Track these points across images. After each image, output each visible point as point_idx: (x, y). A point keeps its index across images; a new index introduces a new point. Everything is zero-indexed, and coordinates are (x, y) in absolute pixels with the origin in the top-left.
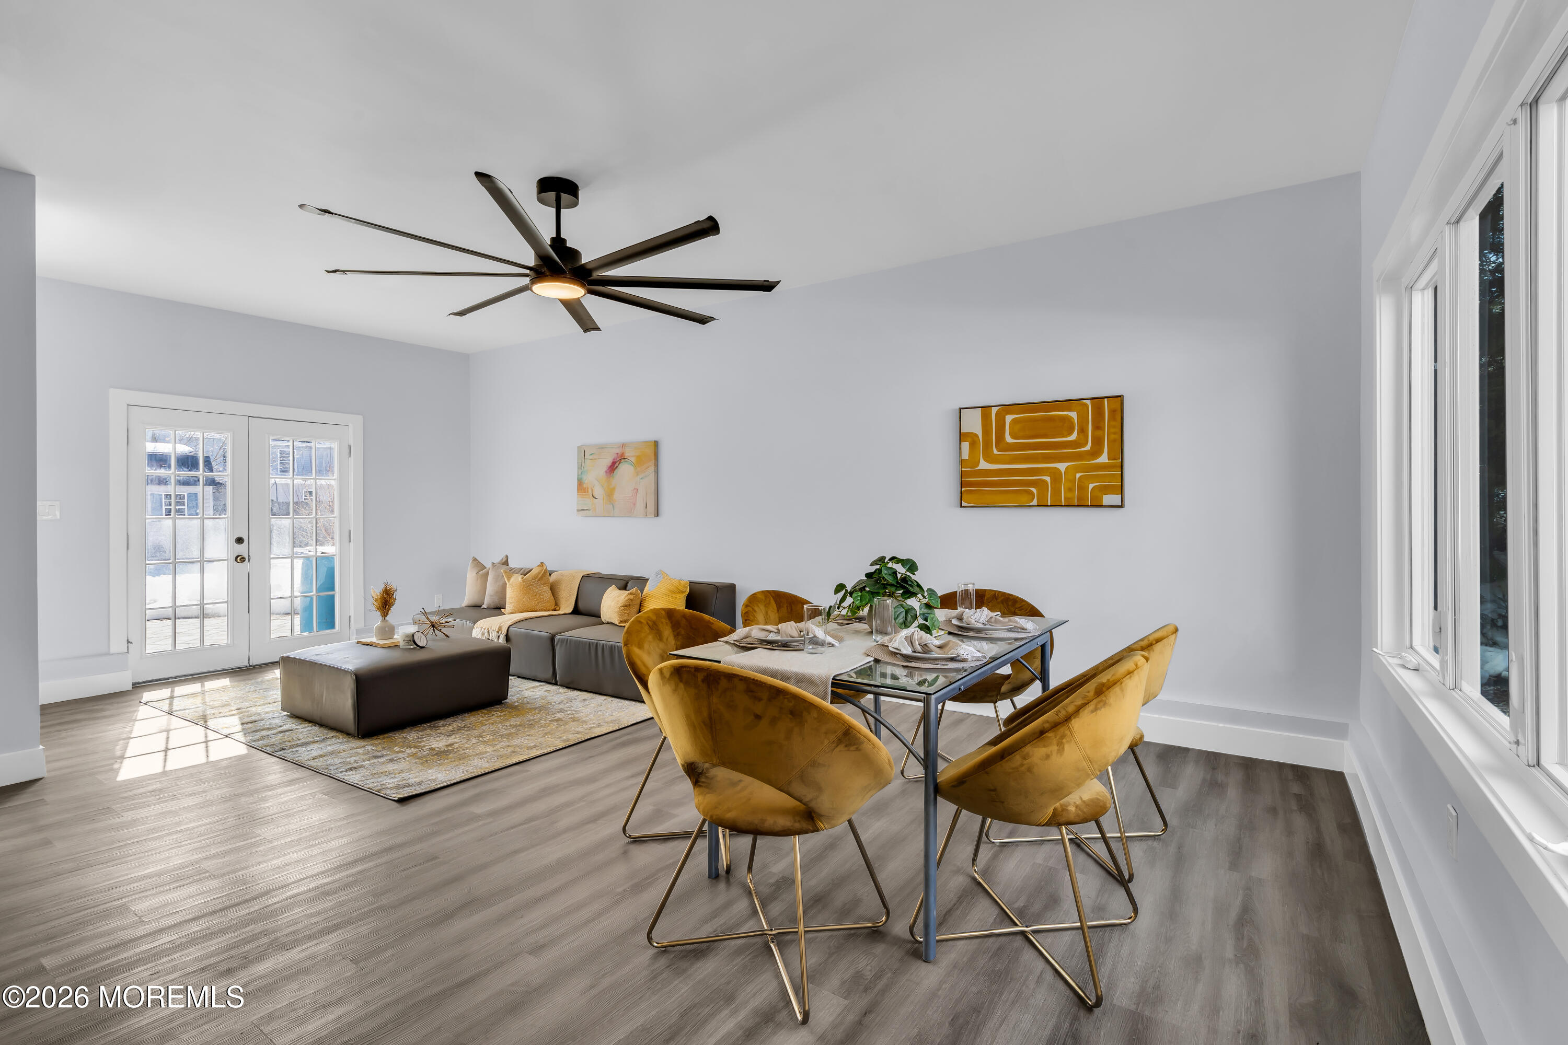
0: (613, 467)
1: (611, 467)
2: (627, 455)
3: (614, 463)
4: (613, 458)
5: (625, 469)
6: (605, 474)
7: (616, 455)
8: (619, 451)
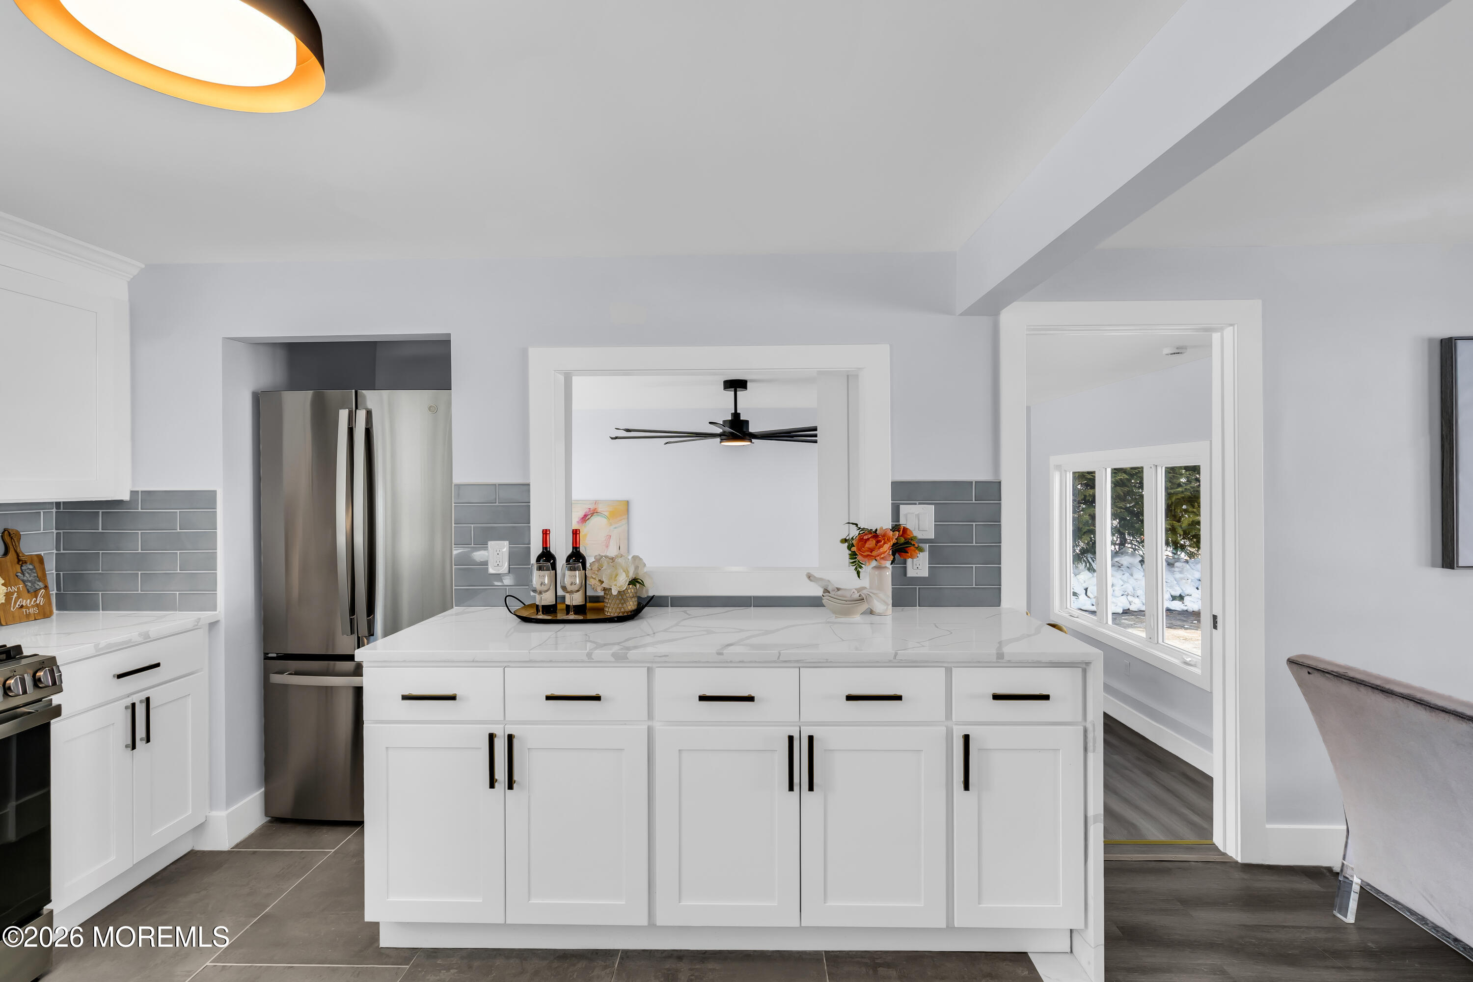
0: (585, 519)
1: (583, 518)
2: (599, 510)
3: (585, 516)
5: (595, 521)
7: (588, 510)
8: (592, 507)
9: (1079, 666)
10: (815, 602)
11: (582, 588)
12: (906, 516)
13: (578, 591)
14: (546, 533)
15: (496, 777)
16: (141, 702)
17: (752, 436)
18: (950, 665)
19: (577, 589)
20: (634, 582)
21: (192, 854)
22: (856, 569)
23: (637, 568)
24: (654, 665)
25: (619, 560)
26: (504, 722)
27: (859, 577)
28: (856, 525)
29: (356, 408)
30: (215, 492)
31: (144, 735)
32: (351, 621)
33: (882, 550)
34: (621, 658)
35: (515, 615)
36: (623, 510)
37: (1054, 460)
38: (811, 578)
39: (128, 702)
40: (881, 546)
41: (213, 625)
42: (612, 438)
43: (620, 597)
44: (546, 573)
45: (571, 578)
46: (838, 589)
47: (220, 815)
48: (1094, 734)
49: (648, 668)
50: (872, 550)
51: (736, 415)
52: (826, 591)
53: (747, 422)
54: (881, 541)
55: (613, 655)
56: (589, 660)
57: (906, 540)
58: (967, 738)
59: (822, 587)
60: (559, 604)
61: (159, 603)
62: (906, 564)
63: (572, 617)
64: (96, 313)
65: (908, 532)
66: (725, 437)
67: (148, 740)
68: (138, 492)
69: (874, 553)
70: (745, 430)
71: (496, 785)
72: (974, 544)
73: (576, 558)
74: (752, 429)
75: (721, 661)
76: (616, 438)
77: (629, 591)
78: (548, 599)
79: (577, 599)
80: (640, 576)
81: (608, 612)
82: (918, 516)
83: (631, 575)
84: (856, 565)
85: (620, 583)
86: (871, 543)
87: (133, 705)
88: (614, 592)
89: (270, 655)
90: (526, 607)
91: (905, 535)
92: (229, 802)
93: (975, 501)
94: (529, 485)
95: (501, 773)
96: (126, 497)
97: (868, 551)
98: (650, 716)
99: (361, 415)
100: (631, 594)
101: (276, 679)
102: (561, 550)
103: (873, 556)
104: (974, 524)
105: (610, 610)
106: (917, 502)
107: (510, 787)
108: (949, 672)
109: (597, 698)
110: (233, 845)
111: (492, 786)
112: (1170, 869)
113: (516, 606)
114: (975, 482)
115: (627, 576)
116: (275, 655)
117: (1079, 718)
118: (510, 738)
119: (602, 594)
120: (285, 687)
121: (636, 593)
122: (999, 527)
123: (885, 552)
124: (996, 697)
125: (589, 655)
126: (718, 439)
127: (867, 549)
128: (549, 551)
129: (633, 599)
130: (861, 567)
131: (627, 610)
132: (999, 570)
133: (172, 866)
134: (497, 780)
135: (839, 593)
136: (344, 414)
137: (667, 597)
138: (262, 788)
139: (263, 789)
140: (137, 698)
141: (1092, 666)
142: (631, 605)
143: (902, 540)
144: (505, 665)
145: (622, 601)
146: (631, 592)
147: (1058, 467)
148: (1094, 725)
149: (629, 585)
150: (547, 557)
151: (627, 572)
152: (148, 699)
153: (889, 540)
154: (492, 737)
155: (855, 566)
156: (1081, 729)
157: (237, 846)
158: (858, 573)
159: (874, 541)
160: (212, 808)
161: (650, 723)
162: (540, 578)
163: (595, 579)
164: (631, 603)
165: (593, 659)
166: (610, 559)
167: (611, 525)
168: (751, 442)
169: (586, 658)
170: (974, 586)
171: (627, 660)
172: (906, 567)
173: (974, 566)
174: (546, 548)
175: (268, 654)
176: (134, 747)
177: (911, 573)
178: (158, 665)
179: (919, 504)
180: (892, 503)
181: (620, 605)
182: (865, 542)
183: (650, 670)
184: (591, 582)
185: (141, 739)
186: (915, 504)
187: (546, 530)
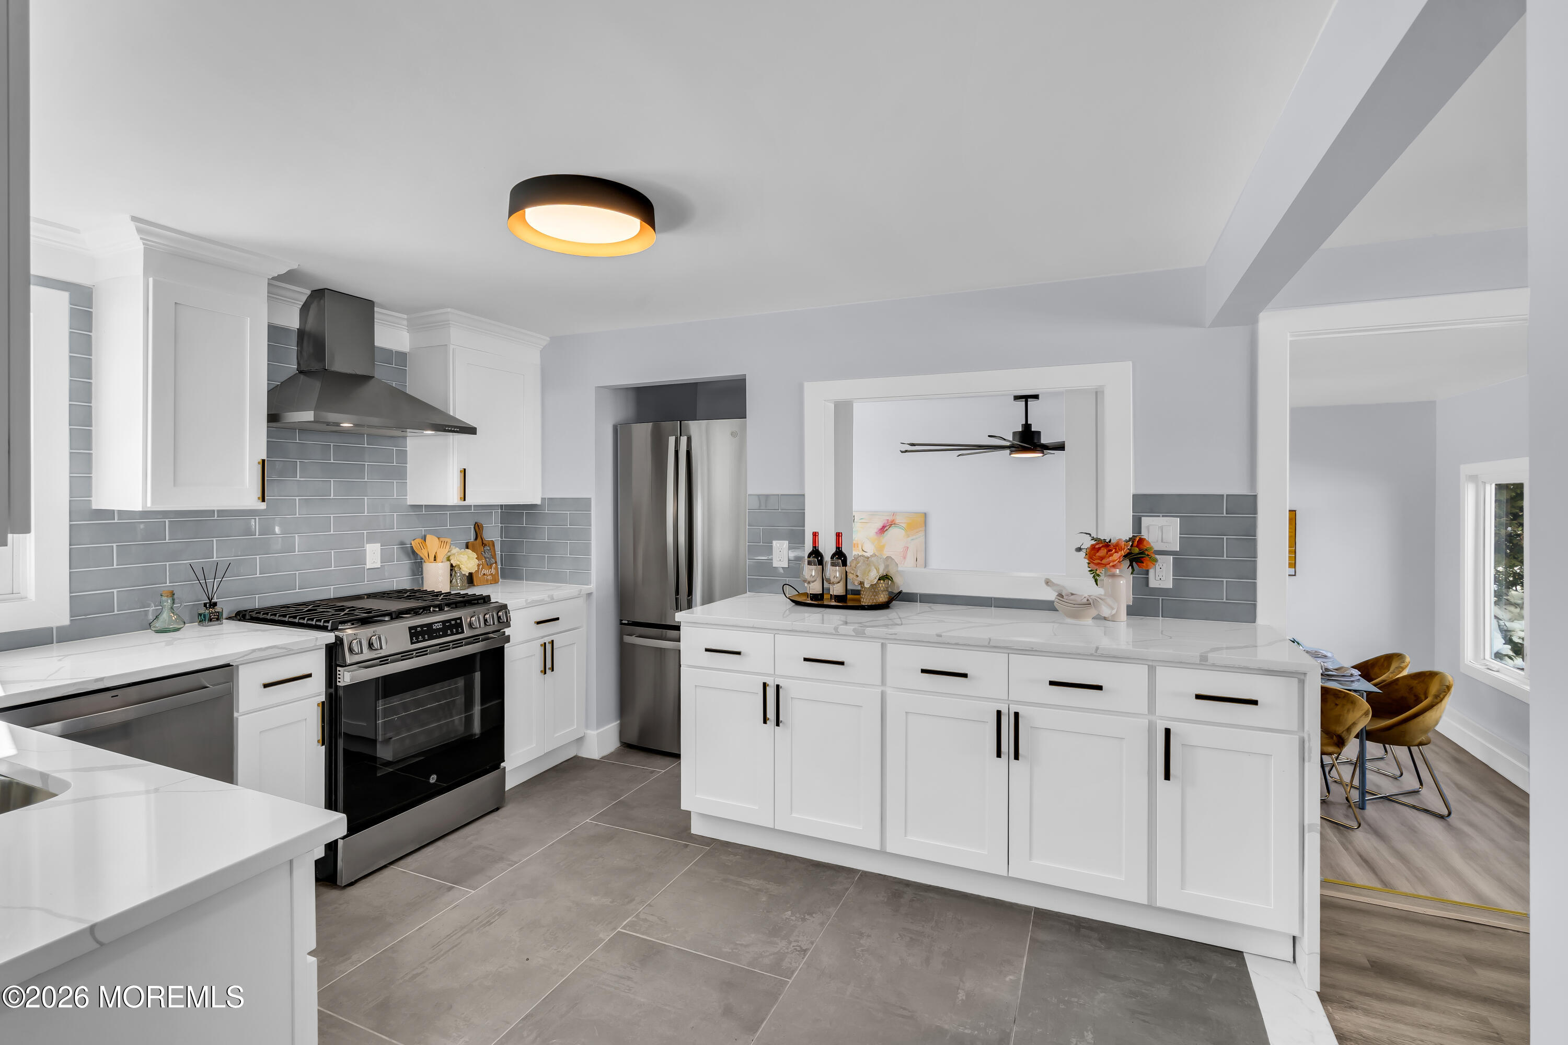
0: (883, 530)
1: (881, 529)
2: (897, 522)
3: (884, 527)
4: (884, 522)
5: (892, 531)
6: (875, 534)
7: (886, 521)
8: (890, 518)
9: (1295, 676)
10: (1048, 606)
11: (842, 581)
12: (1148, 528)
13: (839, 582)
14: (815, 535)
15: (768, 716)
16: (549, 643)
17: (1044, 448)
18: (1154, 664)
19: (838, 581)
20: (885, 577)
21: (576, 758)
22: (1094, 577)
23: (887, 566)
24: (886, 642)
25: (873, 559)
26: (774, 675)
27: (1097, 584)
28: (1090, 534)
29: (681, 435)
30: (590, 499)
31: (550, 666)
32: (677, 599)
33: (1111, 558)
34: (859, 634)
35: (789, 599)
36: (922, 521)
37: (1466, 469)
38: (1049, 583)
39: (542, 641)
40: (1111, 555)
41: (589, 595)
42: (902, 452)
43: (873, 590)
44: (813, 567)
45: (834, 572)
46: (1072, 594)
47: (592, 734)
48: (1309, 744)
49: (882, 644)
50: (1102, 558)
51: (1027, 426)
52: (1060, 595)
53: (1039, 433)
54: (1112, 550)
55: (854, 630)
56: (836, 633)
57: (1140, 550)
58: (1168, 732)
59: (1056, 591)
60: (826, 594)
61: (557, 578)
62: (1148, 575)
63: (834, 603)
64: (524, 375)
65: (1145, 543)
66: (1014, 448)
67: (553, 670)
68: (545, 498)
69: (1104, 561)
70: (1036, 441)
71: (768, 722)
72: (1225, 558)
73: (840, 556)
74: (1044, 440)
75: (940, 642)
76: (906, 451)
77: (880, 585)
78: (816, 588)
79: (838, 590)
80: (892, 573)
81: (863, 602)
82: (1161, 528)
83: (882, 572)
84: (1093, 573)
85: (871, 577)
86: (1103, 552)
87: (545, 643)
88: (867, 585)
89: (624, 622)
90: (800, 594)
91: (1141, 546)
92: (599, 726)
93: (1227, 514)
94: (804, 495)
95: (771, 714)
96: (538, 502)
97: (1099, 559)
98: (883, 682)
99: (684, 440)
100: (882, 588)
101: (628, 639)
102: (827, 549)
103: (1103, 564)
104: (1225, 537)
105: (865, 601)
106: (1161, 515)
107: (778, 725)
108: (1152, 670)
109: (842, 663)
110: (601, 756)
111: (765, 722)
112: (1473, 930)
113: (790, 592)
114: (1227, 495)
115: (878, 572)
116: (627, 622)
117: (1294, 726)
118: (778, 687)
119: (859, 588)
120: (634, 645)
121: (887, 588)
122: (1254, 542)
123: (1114, 561)
124: (1199, 697)
125: (836, 629)
126: (1008, 451)
127: (1097, 557)
128: (818, 550)
129: (884, 593)
130: (1098, 575)
131: (879, 601)
132: (1255, 585)
133: (566, 763)
134: (768, 719)
135: (1072, 597)
136: (672, 440)
137: (917, 594)
138: (616, 721)
139: (619, 722)
140: (547, 640)
141: (1308, 676)
142: (882, 598)
143: (1136, 550)
144: (776, 631)
145: (875, 594)
146: (882, 586)
147: (1473, 478)
148: (1309, 735)
149: (879, 579)
150: (816, 555)
151: (878, 570)
152: (553, 641)
153: (1121, 549)
154: (765, 685)
155: (1093, 575)
156: (1296, 738)
157: (602, 758)
158: (1096, 581)
159: (1106, 550)
160: (587, 727)
161: (883, 688)
162: (810, 572)
163: (853, 574)
164: (882, 596)
165: (838, 632)
166: (866, 558)
167: (908, 536)
168: (1043, 453)
169: (834, 632)
170: (1225, 600)
171: (864, 635)
172: (1148, 577)
173: (1225, 580)
174: (815, 547)
175: (622, 620)
176: (545, 673)
177: (1153, 583)
178: (557, 619)
179: (1163, 516)
180: (1133, 515)
181: (873, 597)
182: (1098, 551)
183: (883, 646)
184: (850, 576)
185: (549, 669)
186: (1159, 516)
187: (816, 532)
